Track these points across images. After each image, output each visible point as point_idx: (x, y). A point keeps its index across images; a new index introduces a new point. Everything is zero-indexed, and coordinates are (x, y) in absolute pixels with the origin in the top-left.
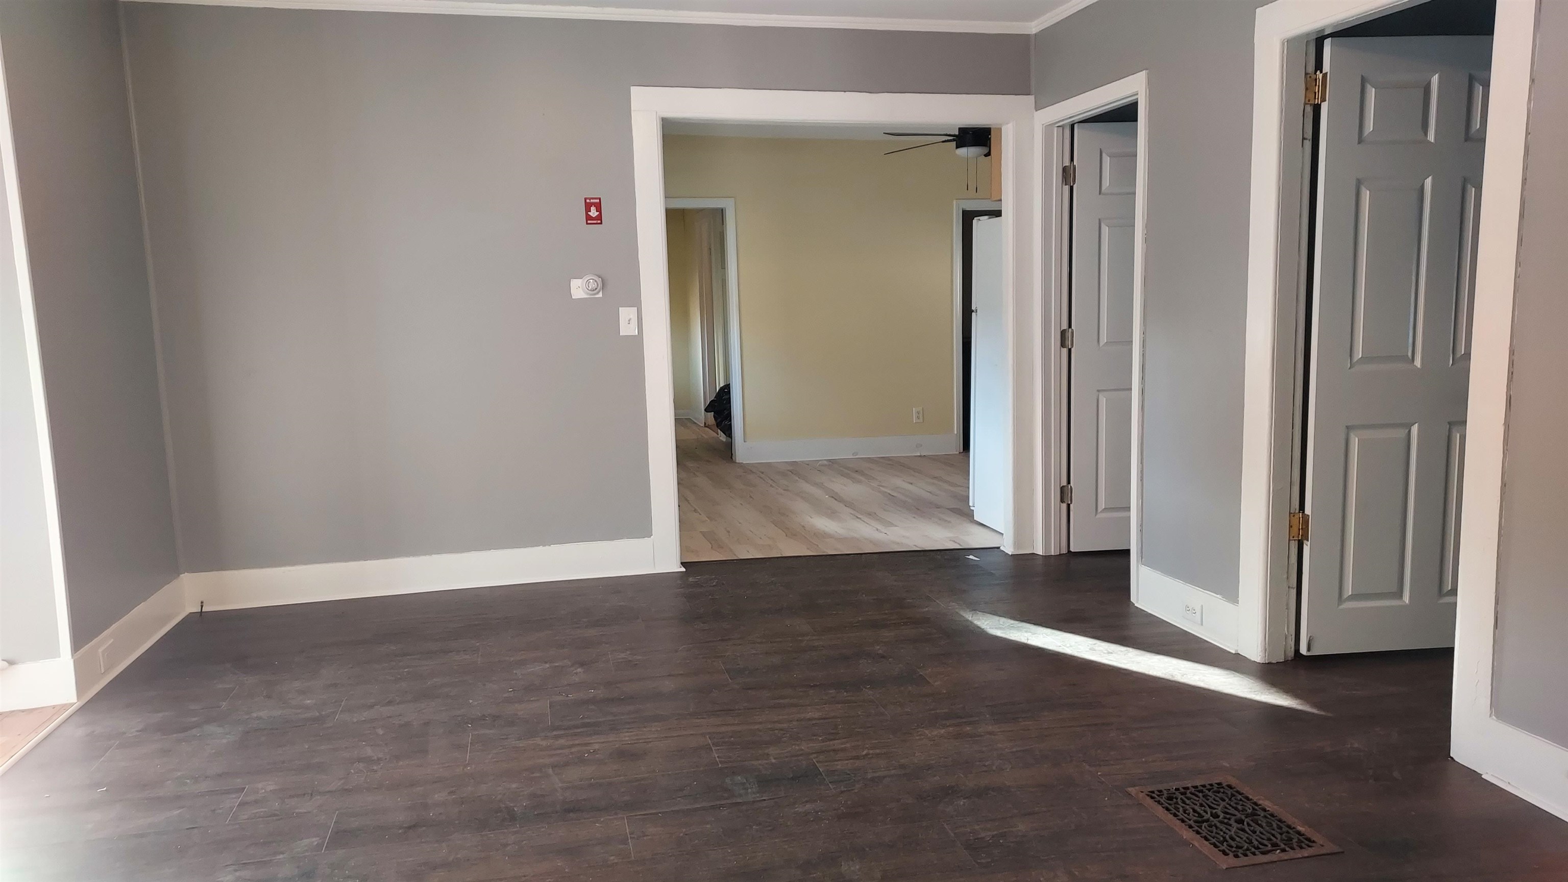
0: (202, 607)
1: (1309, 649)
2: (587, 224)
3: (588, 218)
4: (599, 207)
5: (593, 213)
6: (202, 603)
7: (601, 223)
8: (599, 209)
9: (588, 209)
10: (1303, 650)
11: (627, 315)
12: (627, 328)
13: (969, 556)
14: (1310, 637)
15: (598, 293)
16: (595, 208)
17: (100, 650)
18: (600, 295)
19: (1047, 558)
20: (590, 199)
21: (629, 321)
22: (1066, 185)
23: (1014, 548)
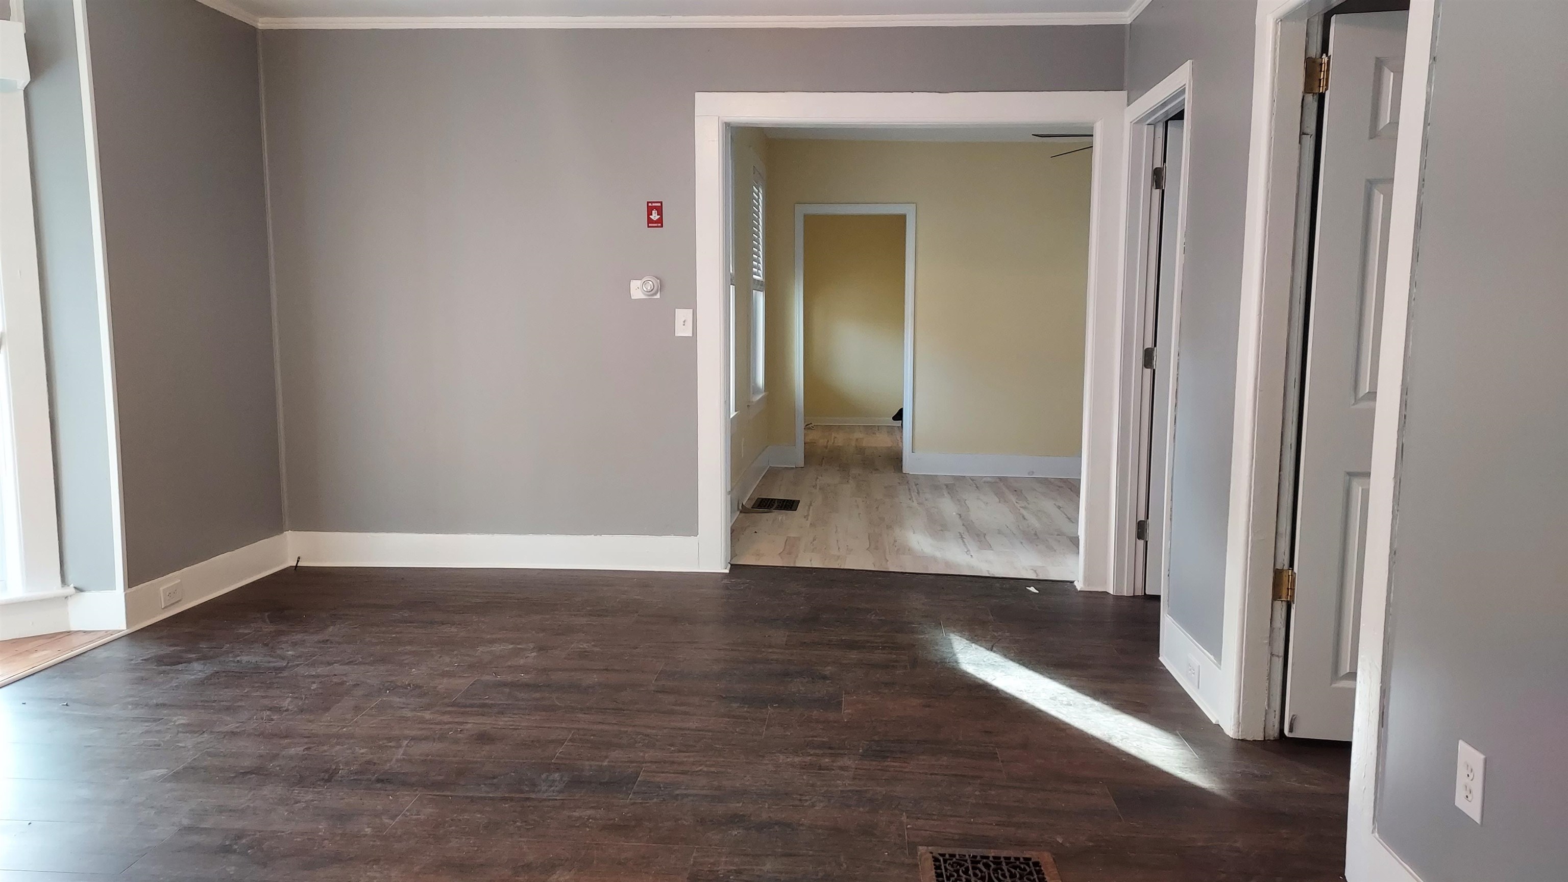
0: (298, 561)
1: (1291, 730)
2: (649, 227)
3: (650, 221)
4: (660, 210)
5: (655, 216)
6: (299, 558)
7: (662, 226)
8: (660, 213)
9: (650, 213)
10: (1286, 732)
11: (682, 315)
12: (683, 331)
13: (1030, 587)
14: (1293, 716)
15: (656, 294)
16: (656, 211)
17: (161, 589)
18: (658, 296)
19: (1118, 598)
20: (652, 203)
21: (684, 322)
22: (1156, 188)
23: (1084, 584)
